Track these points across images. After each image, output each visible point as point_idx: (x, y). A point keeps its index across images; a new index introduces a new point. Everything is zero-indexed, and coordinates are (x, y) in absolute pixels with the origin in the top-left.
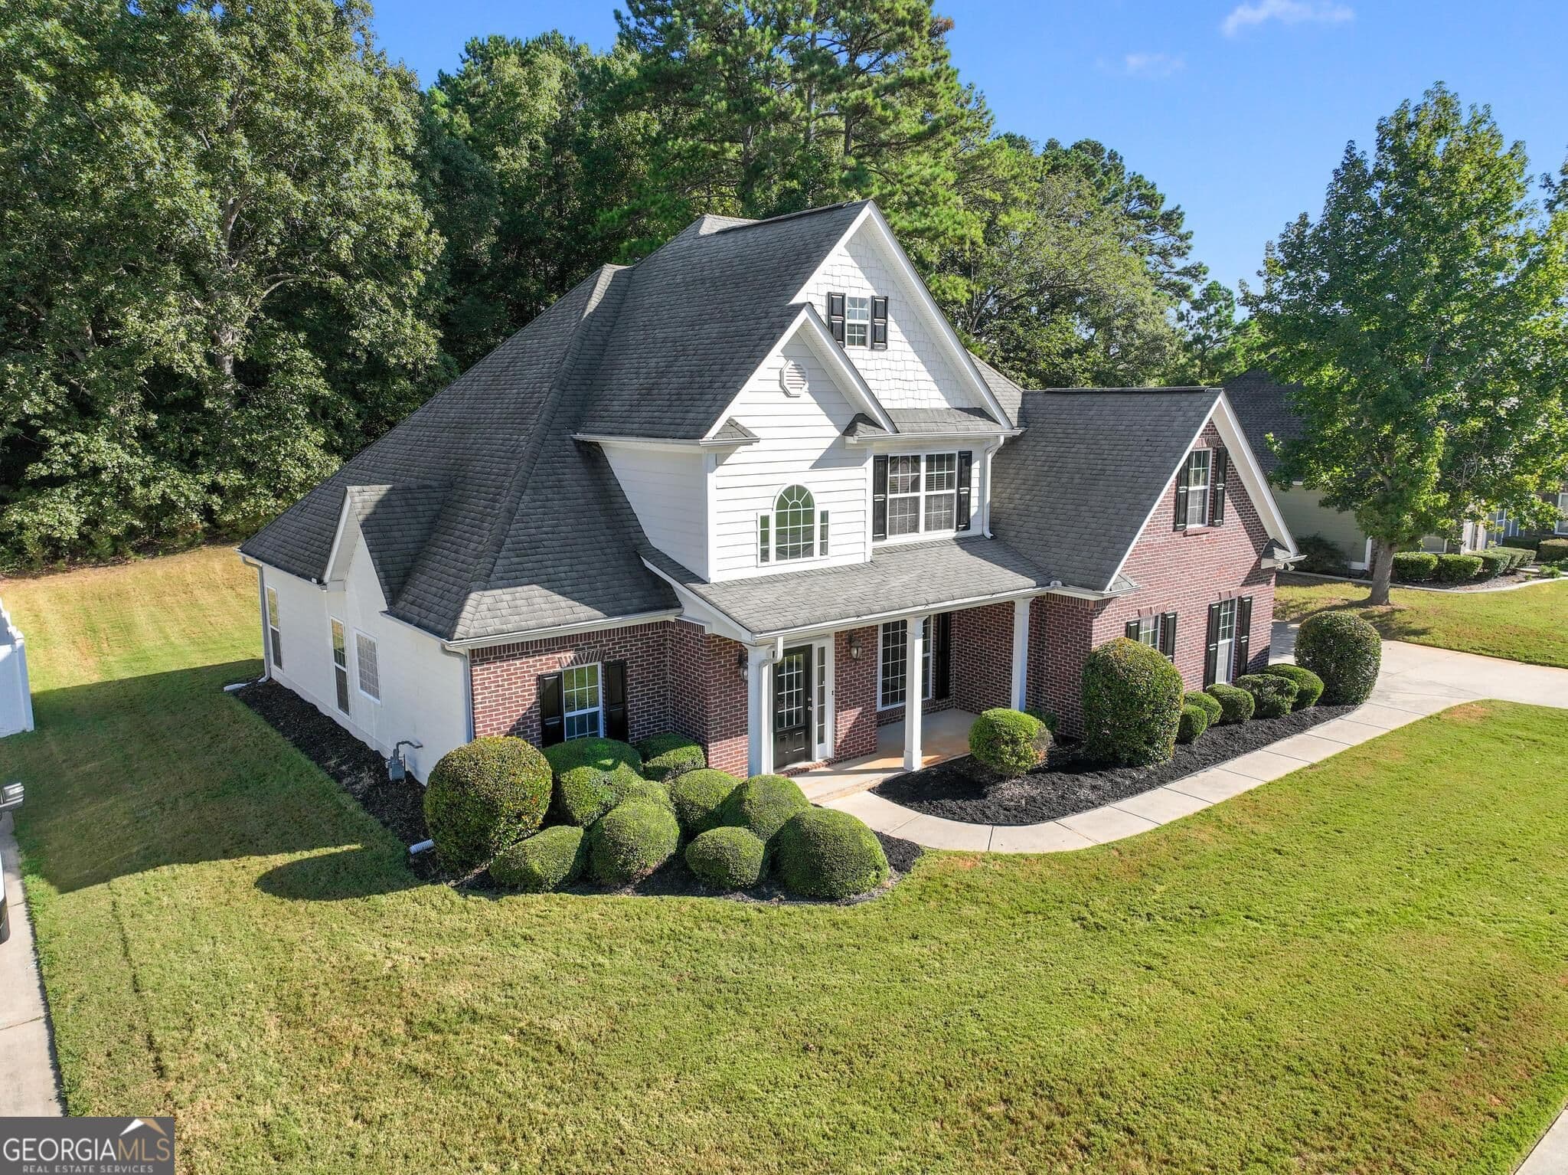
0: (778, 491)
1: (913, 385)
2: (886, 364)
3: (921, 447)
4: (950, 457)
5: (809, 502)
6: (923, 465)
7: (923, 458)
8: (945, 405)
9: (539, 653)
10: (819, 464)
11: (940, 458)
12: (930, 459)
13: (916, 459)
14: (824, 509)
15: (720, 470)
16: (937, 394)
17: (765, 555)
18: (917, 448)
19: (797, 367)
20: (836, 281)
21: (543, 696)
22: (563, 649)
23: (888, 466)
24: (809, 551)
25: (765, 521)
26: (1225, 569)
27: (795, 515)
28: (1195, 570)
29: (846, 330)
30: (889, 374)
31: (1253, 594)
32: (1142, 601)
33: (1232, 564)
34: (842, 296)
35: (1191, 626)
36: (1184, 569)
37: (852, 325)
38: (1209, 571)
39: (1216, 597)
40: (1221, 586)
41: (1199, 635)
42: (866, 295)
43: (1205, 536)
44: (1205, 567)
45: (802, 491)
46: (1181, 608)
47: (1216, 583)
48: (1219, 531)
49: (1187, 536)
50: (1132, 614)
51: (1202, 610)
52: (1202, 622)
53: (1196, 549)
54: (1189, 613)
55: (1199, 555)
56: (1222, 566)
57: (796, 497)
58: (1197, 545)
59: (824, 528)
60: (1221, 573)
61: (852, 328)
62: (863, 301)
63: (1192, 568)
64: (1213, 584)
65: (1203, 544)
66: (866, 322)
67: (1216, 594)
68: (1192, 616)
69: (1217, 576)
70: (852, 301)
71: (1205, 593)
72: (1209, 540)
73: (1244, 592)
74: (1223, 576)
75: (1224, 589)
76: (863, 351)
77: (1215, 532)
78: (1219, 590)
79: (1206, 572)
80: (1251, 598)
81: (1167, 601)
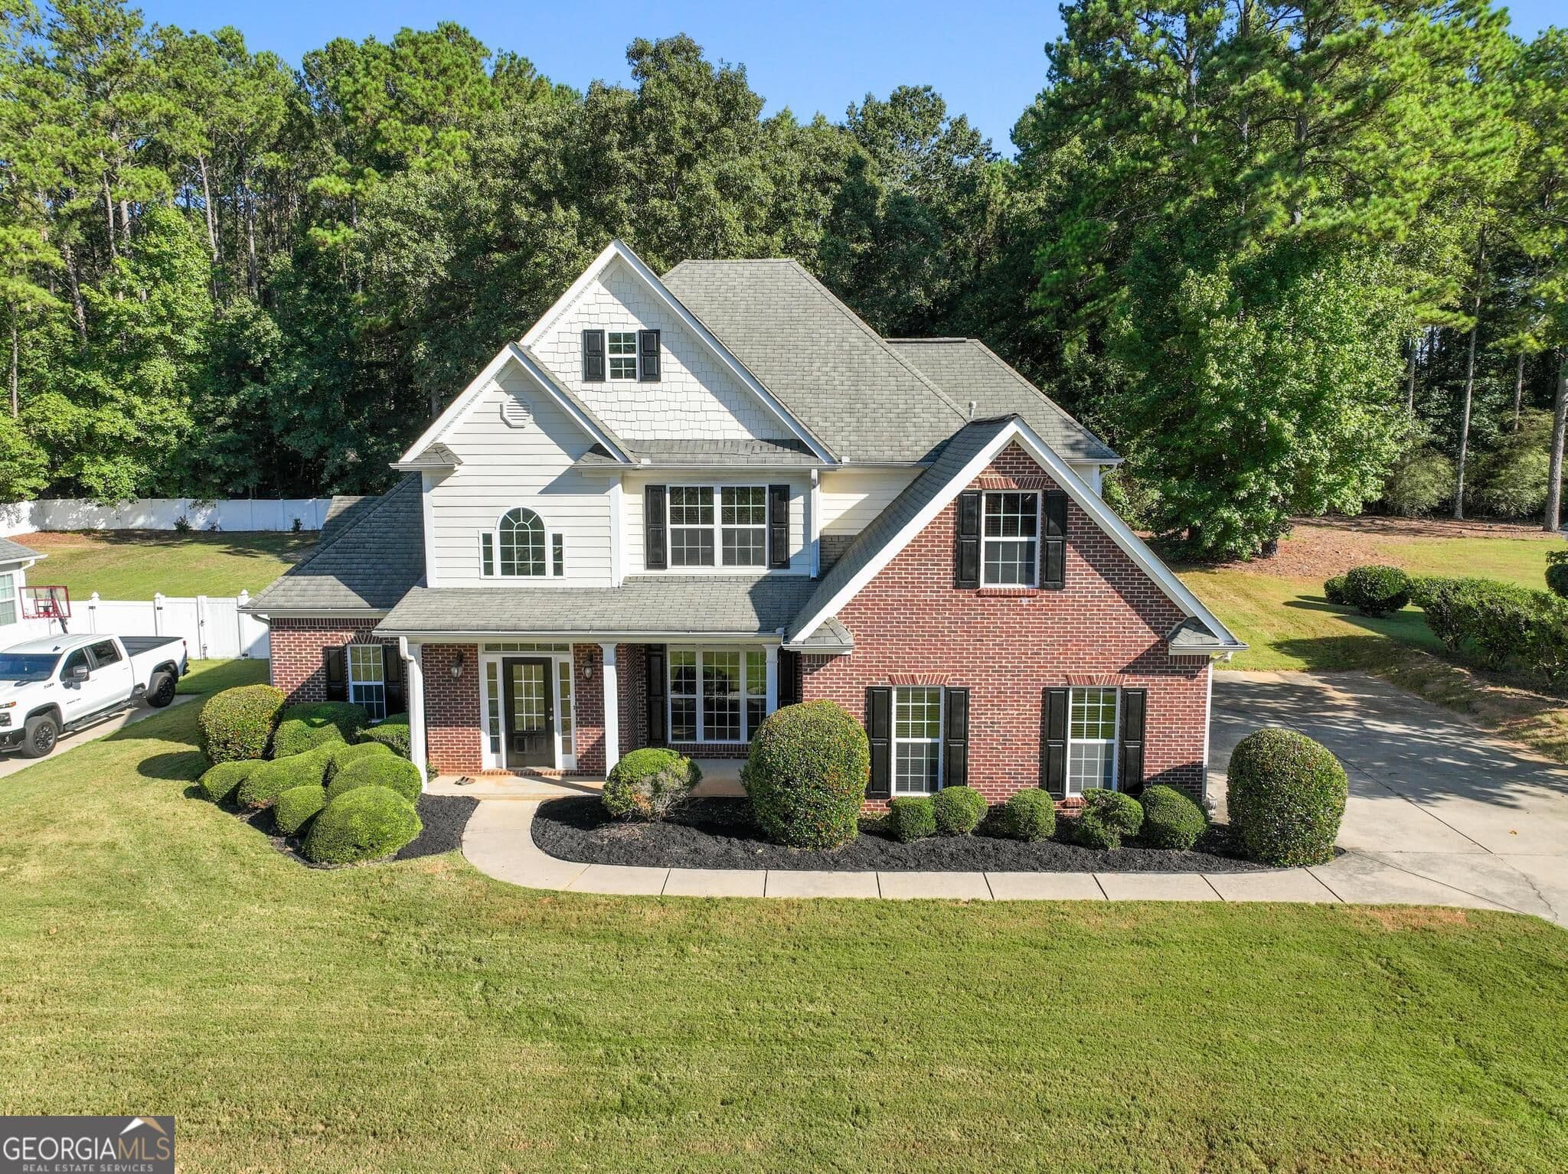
0: (504, 512)
1: (701, 416)
2: (663, 396)
3: (715, 479)
4: (759, 492)
5: (538, 523)
6: (717, 498)
7: (717, 488)
8: (748, 436)
9: (325, 629)
10: (548, 490)
11: (744, 492)
12: (728, 494)
13: (707, 493)
14: (557, 531)
15: (436, 491)
16: (736, 424)
17: (489, 570)
18: (708, 479)
19: (518, 400)
20: (593, 319)
21: (327, 664)
22: (345, 629)
23: (668, 496)
24: (540, 570)
25: (487, 539)
26: (1076, 645)
27: (523, 537)
28: (1007, 641)
29: (609, 364)
30: (666, 405)
31: (1147, 685)
32: (897, 666)
33: (1093, 641)
34: (601, 332)
35: (1005, 710)
36: (983, 636)
37: (618, 359)
38: (1039, 645)
39: (1059, 681)
40: (1070, 667)
41: (1024, 723)
42: (632, 329)
43: (1025, 599)
44: (1030, 639)
45: (528, 514)
46: (980, 684)
47: (1058, 663)
48: (1058, 597)
49: (983, 596)
50: (879, 679)
51: (1027, 693)
52: (1028, 707)
53: (1007, 615)
54: (1000, 692)
55: (1014, 623)
56: (1070, 641)
57: (523, 519)
58: (1009, 610)
59: (558, 550)
60: (1067, 650)
61: (618, 361)
62: (629, 336)
63: (1001, 637)
64: (1051, 663)
65: (1021, 610)
66: (634, 356)
67: (1057, 676)
68: (1006, 697)
69: (1060, 654)
70: (616, 337)
71: (1032, 672)
72: (1034, 605)
73: (1128, 681)
74: (1073, 654)
75: (1077, 672)
76: (629, 383)
77: (1048, 597)
78: (1064, 672)
79: (1033, 645)
80: (1142, 691)
81: (948, 671)
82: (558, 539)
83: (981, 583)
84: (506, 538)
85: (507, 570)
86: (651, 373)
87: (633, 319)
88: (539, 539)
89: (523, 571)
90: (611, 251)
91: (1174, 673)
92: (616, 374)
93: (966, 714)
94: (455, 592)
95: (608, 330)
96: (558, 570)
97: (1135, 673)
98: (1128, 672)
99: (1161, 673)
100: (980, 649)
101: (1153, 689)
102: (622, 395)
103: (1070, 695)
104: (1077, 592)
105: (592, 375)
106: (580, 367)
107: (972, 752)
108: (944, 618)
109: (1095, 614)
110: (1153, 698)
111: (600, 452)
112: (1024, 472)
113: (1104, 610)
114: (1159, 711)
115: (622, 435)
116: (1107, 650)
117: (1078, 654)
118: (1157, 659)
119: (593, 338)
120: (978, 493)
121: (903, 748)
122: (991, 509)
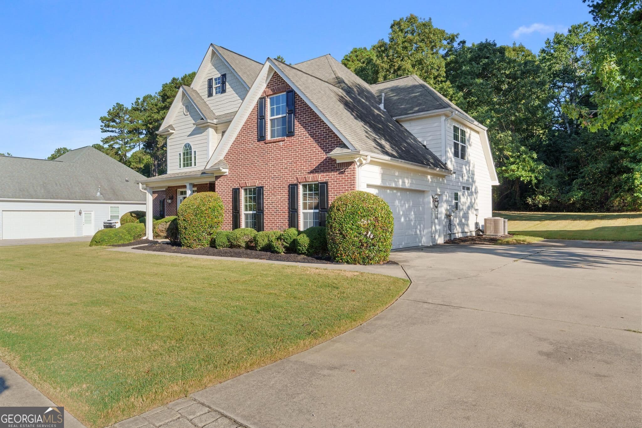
0: (183, 145)
1: (236, 103)
2: (227, 97)
5: (191, 148)
10: (193, 134)
14: (195, 150)
15: (170, 140)
17: (180, 165)
19: (187, 106)
20: (211, 75)
24: (191, 166)
26: (300, 162)
27: (187, 153)
28: (276, 163)
29: (214, 90)
30: (227, 101)
31: (329, 180)
32: (242, 179)
33: (307, 160)
34: (212, 79)
35: (276, 196)
36: (268, 162)
37: (217, 87)
38: (287, 164)
39: (294, 180)
40: (299, 173)
41: (283, 202)
42: (219, 75)
43: (281, 143)
44: (284, 161)
45: (189, 145)
46: (267, 184)
47: (294, 172)
48: (293, 140)
49: (268, 143)
50: (236, 185)
51: (284, 187)
52: (284, 194)
53: (276, 151)
54: (274, 188)
55: (278, 154)
56: (298, 160)
57: (188, 147)
58: (276, 149)
59: (195, 157)
60: (297, 165)
61: (216, 88)
62: (219, 78)
63: (274, 161)
64: (292, 172)
65: (280, 148)
66: (220, 85)
67: (294, 178)
68: (276, 190)
69: (294, 167)
70: (216, 79)
71: (285, 177)
72: (285, 145)
73: (321, 178)
74: (299, 167)
75: (301, 175)
76: (219, 95)
77: (289, 140)
78: (296, 176)
79: (285, 164)
80: (326, 183)
81: (257, 179)
83: (269, 137)
84: (184, 154)
85: (184, 166)
86: (224, 90)
89: (187, 166)
91: (340, 172)
92: (216, 93)
93: (263, 199)
94: (173, 174)
95: (214, 77)
96: (195, 165)
97: (324, 174)
98: (320, 174)
99: (335, 173)
100: (267, 168)
101: (331, 182)
102: (217, 100)
103: (301, 188)
104: (300, 136)
105: (210, 95)
106: (207, 93)
107: (266, 217)
108: (255, 155)
109: (307, 146)
110: (331, 186)
111: (202, 119)
112: (279, 85)
113: (310, 144)
114: (334, 193)
115: (217, 114)
116: (312, 163)
117: (301, 167)
118: (332, 166)
119: (210, 81)
120: (264, 98)
121: (246, 215)
122: (272, 104)
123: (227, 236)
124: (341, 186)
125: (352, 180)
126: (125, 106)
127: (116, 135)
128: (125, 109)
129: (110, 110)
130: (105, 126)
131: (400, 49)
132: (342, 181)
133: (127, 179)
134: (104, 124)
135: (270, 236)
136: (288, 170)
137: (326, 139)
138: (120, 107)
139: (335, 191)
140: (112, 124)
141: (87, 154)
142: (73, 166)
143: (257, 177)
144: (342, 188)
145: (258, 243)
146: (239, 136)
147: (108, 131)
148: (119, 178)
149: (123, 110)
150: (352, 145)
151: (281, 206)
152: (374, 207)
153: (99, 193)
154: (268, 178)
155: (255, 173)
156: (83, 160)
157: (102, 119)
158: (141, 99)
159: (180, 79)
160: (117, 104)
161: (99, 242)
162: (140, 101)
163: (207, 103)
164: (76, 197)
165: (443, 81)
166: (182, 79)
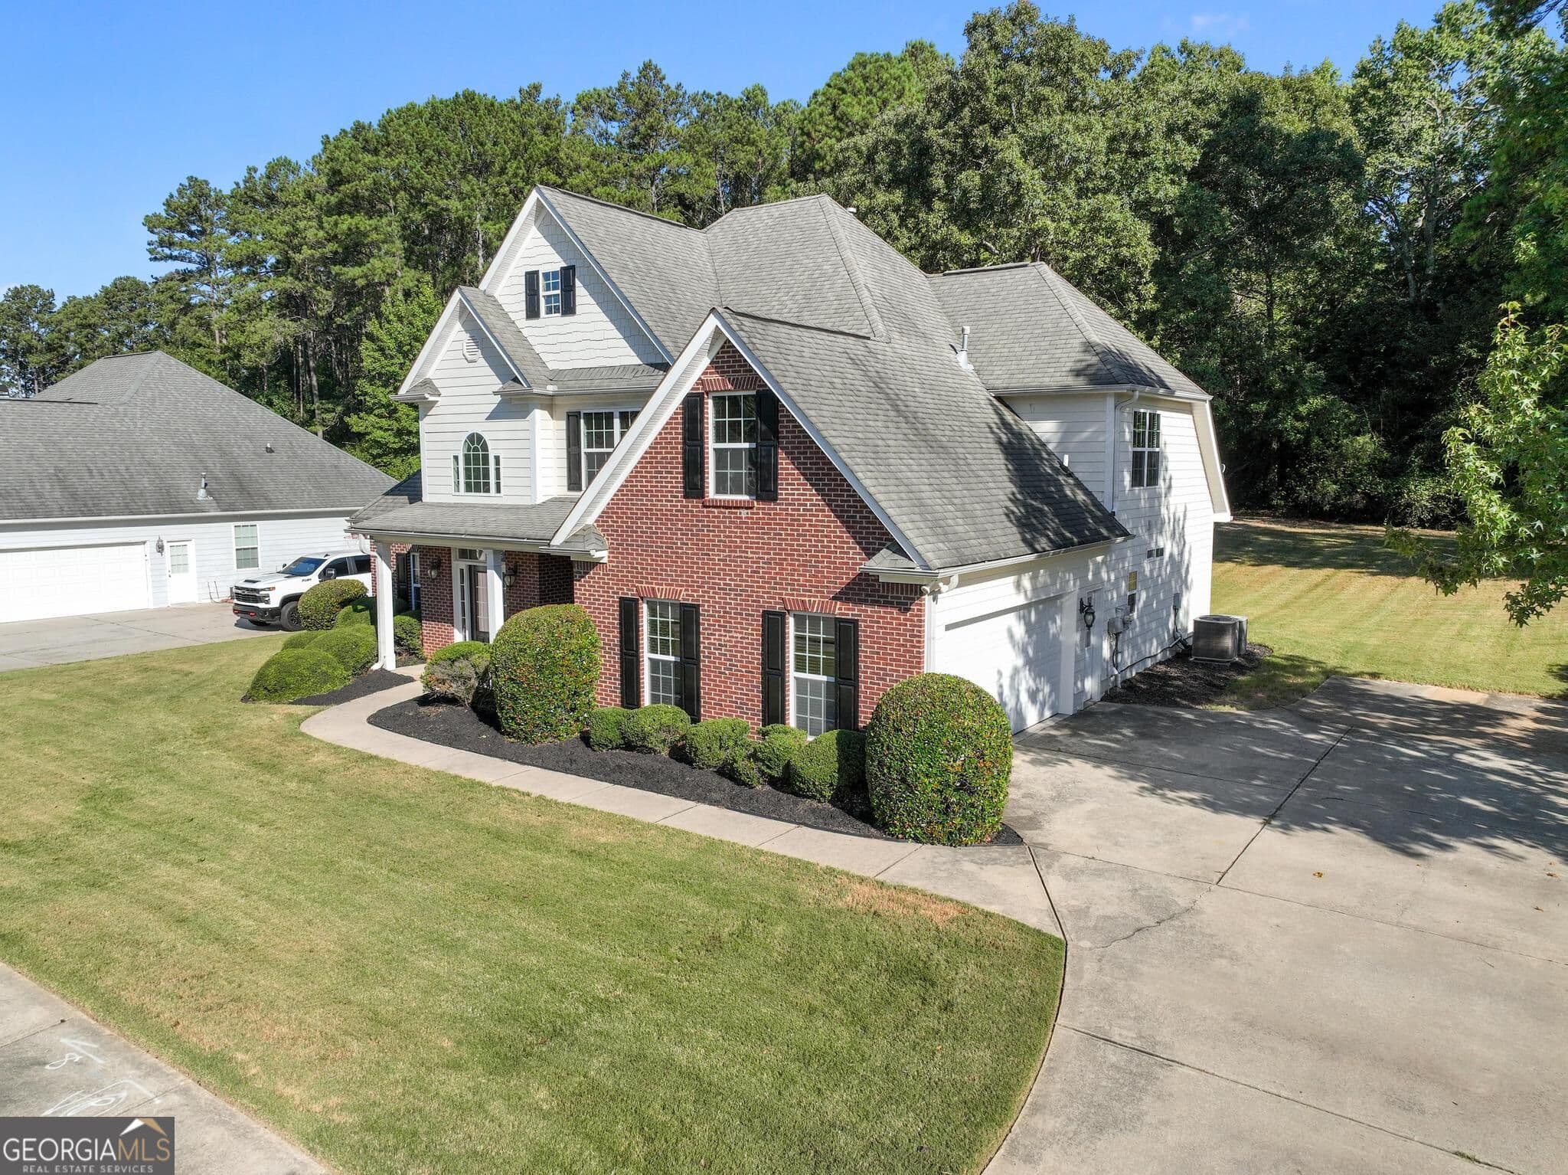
0: (464, 437)
1: (604, 346)
2: (577, 327)
3: (614, 404)
5: (485, 448)
6: (617, 422)
7: (616, 414)
8: (636, 361)
10: (494, 416)
12: (623, 415)
13: (610, 417)
14: (497, 454)
15: (427, 419)
16: (628, 350)
17: (457, 486)
18: (610, 404)
19: (472, 337)
20: (531, 261)
23: (582, 421)
24: (487, 490)
25: (456, 458)
26: (791, 565)
27: (476, 457)
28: (730, 556)
29: (542, 302)
30: (580, 336)
31: (860, 616)
32: (642, 578)
33: (806, 561)
34: (537, 272)
35: (730, 632)
36: (709, 550)
37: (548, 296)
38: (758, 563)
39: (776, 603)
40: (787, 589)
41: (747, 648)
42: (557, 267)
43: (744, 512)
44: (750, 555)
45: (480, 438)
46: (709, 602)
47: (775, 583)
48: (773, 509)
49: (709, 507)
50: (628, 590)
51: (749, 615)
52: (750, 631)
53: (730, 527)
54: (725, 612)
55: (735, 537)
56: (785, 559)
57: (476, 442)
58: (730, 522)
59: (498, 470)
60: (783, 569)
61: (548, 298)
62: (555, 273)
63: (724, 551)
64: (770, 583)
65: (741, 523)
66: (558, 292)
67: (774, 598)
68: (731, 618)
69: (777, 574)
70: (546, 276)
71: (752, 591)
72: (752, 518)
73: (840, 609)
74: (787, 574)
75: (793, 595)
76: (557, 318)
77: (764, 509)
78: (781, 594)
79: (753, 562)
80: (855, 623)
81: (682, 586)
82: (497, 459)
83: (711, 493)
84: (467, 458)
85: (468, 488)
86: (568, 307)
87: (557, 258)
88: (486, 458)
89: (478, 490)
90: (534, 196)
91: (887, 604)
92: (549, 311)
93: (698, 633)
94: (440, 505)
95: (542, 270)
96: (498, 490)
97: (848, 600)
98: (840, 599)
99: (874, 603)
100: (707, 564)
101: (865, 621)
102: (552, 330)
103: (791, 621)
104: (790, 504)
105: (532, 312)
106: (523, 306)
107: (705, 675)
108: (677, 529)
109: (808, 531)
110: (866, 631)
111: (516, 380)
112: (739, 371)
113: (816, 526)
114: (873, 648)
115: (551, 366)
116: (819, 572)
117: (793, 575)
118: (869, 585)
119: (531, 278)
120: (701, 396)
121: (654, 664)
122: (719, 413)
123: (618, 724)
124: (888, 634)
125: (915, 626)
126: (212, 186)
127: (193, 267)
128: (212, 193)
129: (172, 196)
130: (161, 244)
131: (989, 101)
132: (892, 624)
133: (269, 446)
134: (155, 238)
135: (725, 738)
136: (761, 577)
137: (854, 522)
138: (198, 189)
139: (875, 643)
140: (178, 236)
141: (156, 375)
142: (126, 415)
143: (682, 581)
144: (891, 639)
145: (699, 753)
146: (636, 477)
147: (171, 257)
148: (247, 442)
149: (208, 196)
150: (920, 555)
151: (742, 657)
152: (977, 726)
153: (202, 492)
154: (709, 588)
155: (676, 571)
156: (149, 394)
157: (151, 223)
158: (262, 171)
159: (376, 127)
160: (191, 179)
161: (276, 691)
162: (257, 176)
163: (525, 332)
164: (145, 506)
165: (1100, 191)
166: (383, 127)
